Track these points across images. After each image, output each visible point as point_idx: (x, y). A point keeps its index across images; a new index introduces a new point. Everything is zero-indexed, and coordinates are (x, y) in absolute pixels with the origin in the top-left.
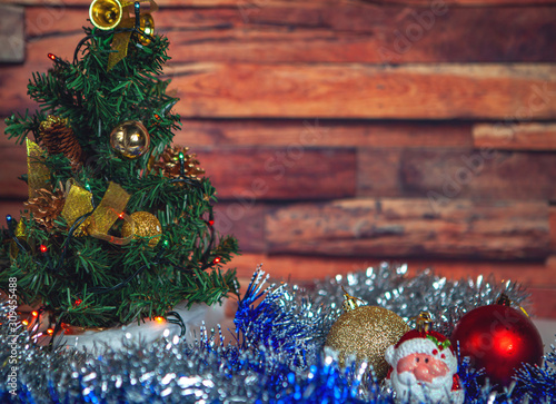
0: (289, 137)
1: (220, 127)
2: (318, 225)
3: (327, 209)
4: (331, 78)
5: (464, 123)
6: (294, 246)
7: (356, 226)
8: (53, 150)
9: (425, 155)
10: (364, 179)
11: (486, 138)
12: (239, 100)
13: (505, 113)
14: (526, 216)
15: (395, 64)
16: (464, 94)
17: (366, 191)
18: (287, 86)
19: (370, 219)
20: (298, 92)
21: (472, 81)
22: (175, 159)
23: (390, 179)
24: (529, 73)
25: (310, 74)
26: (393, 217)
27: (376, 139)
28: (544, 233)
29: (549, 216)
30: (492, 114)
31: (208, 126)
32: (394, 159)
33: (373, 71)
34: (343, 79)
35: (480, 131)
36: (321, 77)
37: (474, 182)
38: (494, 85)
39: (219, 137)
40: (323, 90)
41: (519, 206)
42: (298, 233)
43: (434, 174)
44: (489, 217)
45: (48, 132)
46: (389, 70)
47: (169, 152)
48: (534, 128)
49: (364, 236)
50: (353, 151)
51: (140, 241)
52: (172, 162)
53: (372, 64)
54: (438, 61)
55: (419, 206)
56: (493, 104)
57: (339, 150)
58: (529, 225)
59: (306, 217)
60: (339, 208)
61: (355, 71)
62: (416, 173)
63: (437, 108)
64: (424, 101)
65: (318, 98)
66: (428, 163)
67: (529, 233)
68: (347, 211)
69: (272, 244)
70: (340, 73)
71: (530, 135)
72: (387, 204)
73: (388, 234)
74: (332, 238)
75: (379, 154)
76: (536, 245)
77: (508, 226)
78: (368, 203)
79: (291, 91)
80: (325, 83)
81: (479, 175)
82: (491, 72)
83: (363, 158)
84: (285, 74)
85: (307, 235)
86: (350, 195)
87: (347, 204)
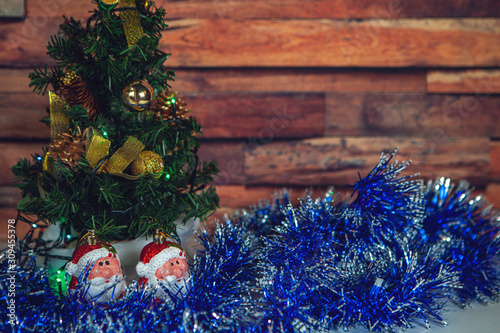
0: (266, 84)
1: (204, 75)
2: (291, 159)
3: (298, 146)
4: (303, 32)
5: (419, 71)
6: (270, 179)
7: (324, 160)
8: (72, 101)
9: (384, 98)
10: (331, 120)
11: (438, 83)
12: (221, 51)
13: (454, 62)
14: (471, 150)
15: (359, 20)
16: (420, 45)
17: (333, 131)
18: (264, 39)
19: (336, 154)
20: (274, 44)
21: (427, 33)
22: (168, 103)
23: (354, 120)
24: (476, 26)
25: (285, 28)
26: (356, 152)
27: (342, 85)
28: (486, 164)
29: (490, 150)
30: (444, 63)
31: (193, 75)
32: (358, 102)
33: (340, 25)
34: (313, 32)
35: (433, 78)
36: (294, 31)
37: (427, 122)
38: (447, 37)
39: (202, 84)
40: (295, 42)
41: (465, 142)
42: (273, 167)
43: (393, 116)
44: (438, 152)
45: (67, 87)
46: (354, 24)
47: (162, 97)
48: (480, 74)
49: (330, 169)
50: (322, 95)
51: (148, 176)
52: (166, 106)
53: (339, 19)
54: (398, 17)
55: (379, 143)
56: (446, 54)
57: (309, 95)
58: (473, 158)
59: (280, 154)
60: (309, 145)
61: (325, 26)
62: (377, 115)
63: (396, 58)
64: (384, 51)
65: (290, 50)
66: (388, 106)
67: (473, 164)
68: (316, 147)
69: (250, 177)
70: (311, 28)
71: (476, 80)
72: (351, 141)
73: (352, 166)
74: (303, 172)
75: (344, 98)
76: (478, 174)
77: (456, 159)
78: (335, 141)
79: (267, 43)
80: (298, 36)
81: (431, 115)
82: (444, 25)
83: (330, 101)
84: (262, 28)
85: (281, 169)
86: (318, 135)
87: (315, 142)
